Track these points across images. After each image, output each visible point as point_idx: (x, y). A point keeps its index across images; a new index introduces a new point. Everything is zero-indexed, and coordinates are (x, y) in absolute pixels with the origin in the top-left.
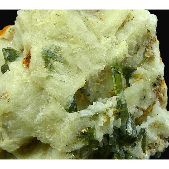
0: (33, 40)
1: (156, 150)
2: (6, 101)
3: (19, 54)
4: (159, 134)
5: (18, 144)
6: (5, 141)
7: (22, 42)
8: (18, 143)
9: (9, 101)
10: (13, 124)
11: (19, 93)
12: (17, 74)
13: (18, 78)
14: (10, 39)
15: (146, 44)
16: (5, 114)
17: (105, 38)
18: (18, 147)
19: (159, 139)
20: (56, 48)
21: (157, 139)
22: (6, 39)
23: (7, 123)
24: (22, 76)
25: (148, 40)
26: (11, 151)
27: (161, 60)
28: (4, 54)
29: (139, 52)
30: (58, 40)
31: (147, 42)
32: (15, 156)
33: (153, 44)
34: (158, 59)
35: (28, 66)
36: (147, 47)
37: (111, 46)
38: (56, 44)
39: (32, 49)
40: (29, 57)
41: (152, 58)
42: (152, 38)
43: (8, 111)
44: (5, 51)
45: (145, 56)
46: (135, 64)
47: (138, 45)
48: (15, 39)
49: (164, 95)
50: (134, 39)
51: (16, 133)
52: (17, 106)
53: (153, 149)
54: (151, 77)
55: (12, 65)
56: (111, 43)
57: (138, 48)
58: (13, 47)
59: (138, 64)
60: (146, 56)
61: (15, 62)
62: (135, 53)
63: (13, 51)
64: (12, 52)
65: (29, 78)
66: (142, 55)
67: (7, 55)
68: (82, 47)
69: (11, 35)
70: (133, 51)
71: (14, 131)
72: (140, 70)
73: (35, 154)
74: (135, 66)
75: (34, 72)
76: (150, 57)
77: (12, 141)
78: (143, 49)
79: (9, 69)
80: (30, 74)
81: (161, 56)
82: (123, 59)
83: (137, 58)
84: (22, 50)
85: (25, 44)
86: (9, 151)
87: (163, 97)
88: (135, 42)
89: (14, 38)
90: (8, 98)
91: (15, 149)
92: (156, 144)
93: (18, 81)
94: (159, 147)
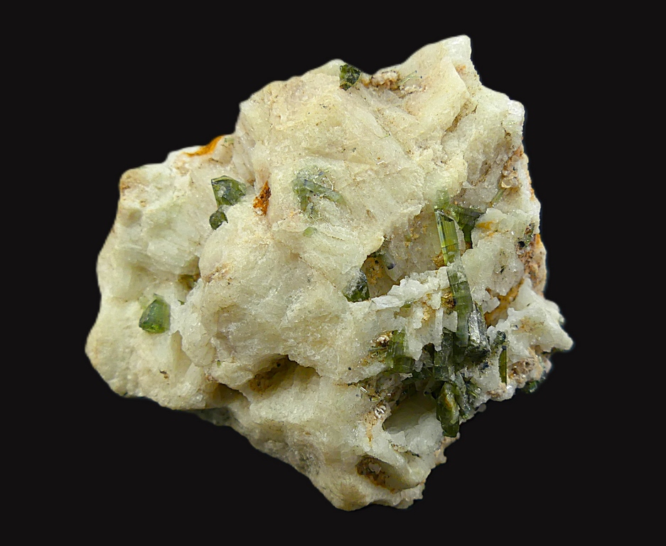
0: (273, 158)
1: (528, 377)
2: (223, 283)
3: (245, 189)
4: (532, 343)
5: (250, 370)
6: (223, 364)
7: (251, 165)
8: (250, 367)
9: (229, 284)
10: (238, 330)
11: (250, 267)
12: (244, 229)
13: (245, 236)
14: (225, 161)
15: (502, 160)
16: (223, 309)
17: (421, 150)
18: (251, 377)
19: (533, 353)
20: (321, 173)
21: (530, 353)
22: (217, 161)
23: (226, 327)
24: (253, 232)
25: (507, 153)
26: (237, 384)
27: (533, 195)
28: (216, 191)
29: (488, 178)
30: (327, 156)
31: (505, 156)
32: (244, 394)
33: (516, 161)
34: (528, 192)
35: (265, 212)
36: (505, 168)
37: (432, 165)
38: (322, 164)
39: (273, 176)
40: (266, 193)
41: (514, 190)
42: (516, 149)
43: (229, 303)
44: (217, 183)
45: (501, 186)
46: (480, 203)
47: (486, 164)
48: (236, 160)
49: (539, 267)
50: (478, 151)
51: (245, 347)
52: (247, 292)
53: (521, 375)
54: (514, 229)
55: (231, 211)
56: (433, 160)
57: (486, 170)
58: (232, 176)
59: (487, 204)
60: (503, 186)
61: (238, 205)
62: (480, 179)
63: (233, 183)
64: (231, 184)
65: (269, 235)
66: (495, 184)
67: (222, 192)
68: (375, 168)
69: (227, 152)
70: (477, 176)
71: (242, 344)
72: (492, 214)
73: (285, 389)
74: (482, 208)
75: (279, 222)
76: (511, 189)
77: (238, 364)
78: (496, 172)
79: (226, 220)
80: (269, 226)
81: (535, 185)
82: (459, 192)
83: (485, 191)
84: (252, 182)
85: (256, 167)
86: (232, 386)
87: (537, 271)
88: (481, 158)
89: (233, 159)
90: (228, 277)
91: (245, 381)
92: (527, 364)
93: (246, 242)
94: (533, 371)
